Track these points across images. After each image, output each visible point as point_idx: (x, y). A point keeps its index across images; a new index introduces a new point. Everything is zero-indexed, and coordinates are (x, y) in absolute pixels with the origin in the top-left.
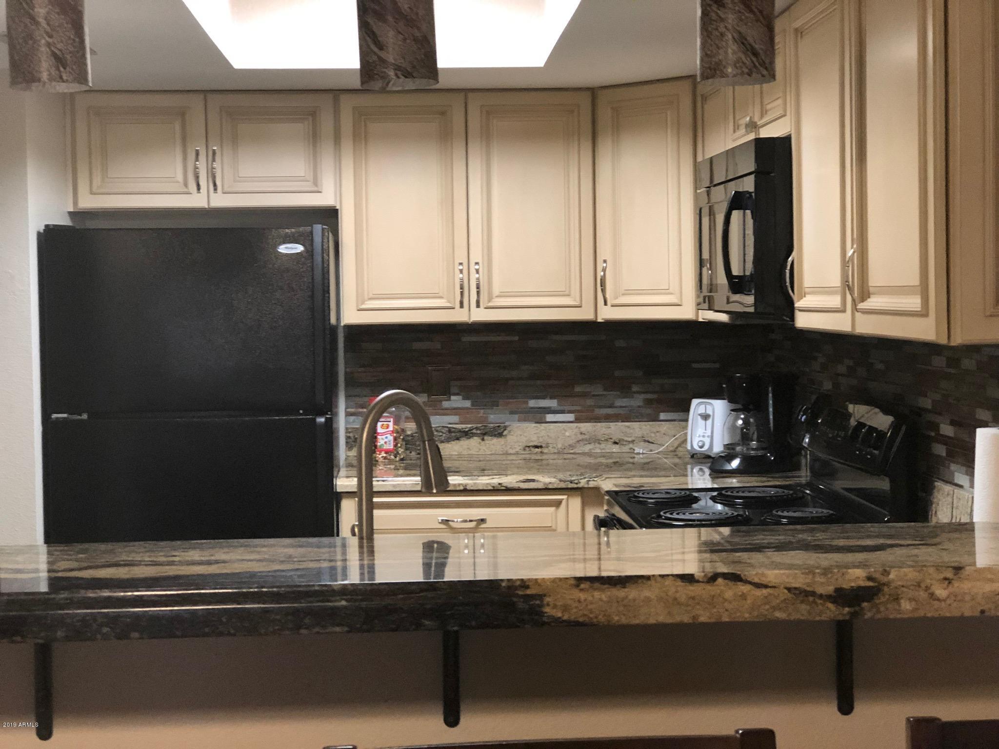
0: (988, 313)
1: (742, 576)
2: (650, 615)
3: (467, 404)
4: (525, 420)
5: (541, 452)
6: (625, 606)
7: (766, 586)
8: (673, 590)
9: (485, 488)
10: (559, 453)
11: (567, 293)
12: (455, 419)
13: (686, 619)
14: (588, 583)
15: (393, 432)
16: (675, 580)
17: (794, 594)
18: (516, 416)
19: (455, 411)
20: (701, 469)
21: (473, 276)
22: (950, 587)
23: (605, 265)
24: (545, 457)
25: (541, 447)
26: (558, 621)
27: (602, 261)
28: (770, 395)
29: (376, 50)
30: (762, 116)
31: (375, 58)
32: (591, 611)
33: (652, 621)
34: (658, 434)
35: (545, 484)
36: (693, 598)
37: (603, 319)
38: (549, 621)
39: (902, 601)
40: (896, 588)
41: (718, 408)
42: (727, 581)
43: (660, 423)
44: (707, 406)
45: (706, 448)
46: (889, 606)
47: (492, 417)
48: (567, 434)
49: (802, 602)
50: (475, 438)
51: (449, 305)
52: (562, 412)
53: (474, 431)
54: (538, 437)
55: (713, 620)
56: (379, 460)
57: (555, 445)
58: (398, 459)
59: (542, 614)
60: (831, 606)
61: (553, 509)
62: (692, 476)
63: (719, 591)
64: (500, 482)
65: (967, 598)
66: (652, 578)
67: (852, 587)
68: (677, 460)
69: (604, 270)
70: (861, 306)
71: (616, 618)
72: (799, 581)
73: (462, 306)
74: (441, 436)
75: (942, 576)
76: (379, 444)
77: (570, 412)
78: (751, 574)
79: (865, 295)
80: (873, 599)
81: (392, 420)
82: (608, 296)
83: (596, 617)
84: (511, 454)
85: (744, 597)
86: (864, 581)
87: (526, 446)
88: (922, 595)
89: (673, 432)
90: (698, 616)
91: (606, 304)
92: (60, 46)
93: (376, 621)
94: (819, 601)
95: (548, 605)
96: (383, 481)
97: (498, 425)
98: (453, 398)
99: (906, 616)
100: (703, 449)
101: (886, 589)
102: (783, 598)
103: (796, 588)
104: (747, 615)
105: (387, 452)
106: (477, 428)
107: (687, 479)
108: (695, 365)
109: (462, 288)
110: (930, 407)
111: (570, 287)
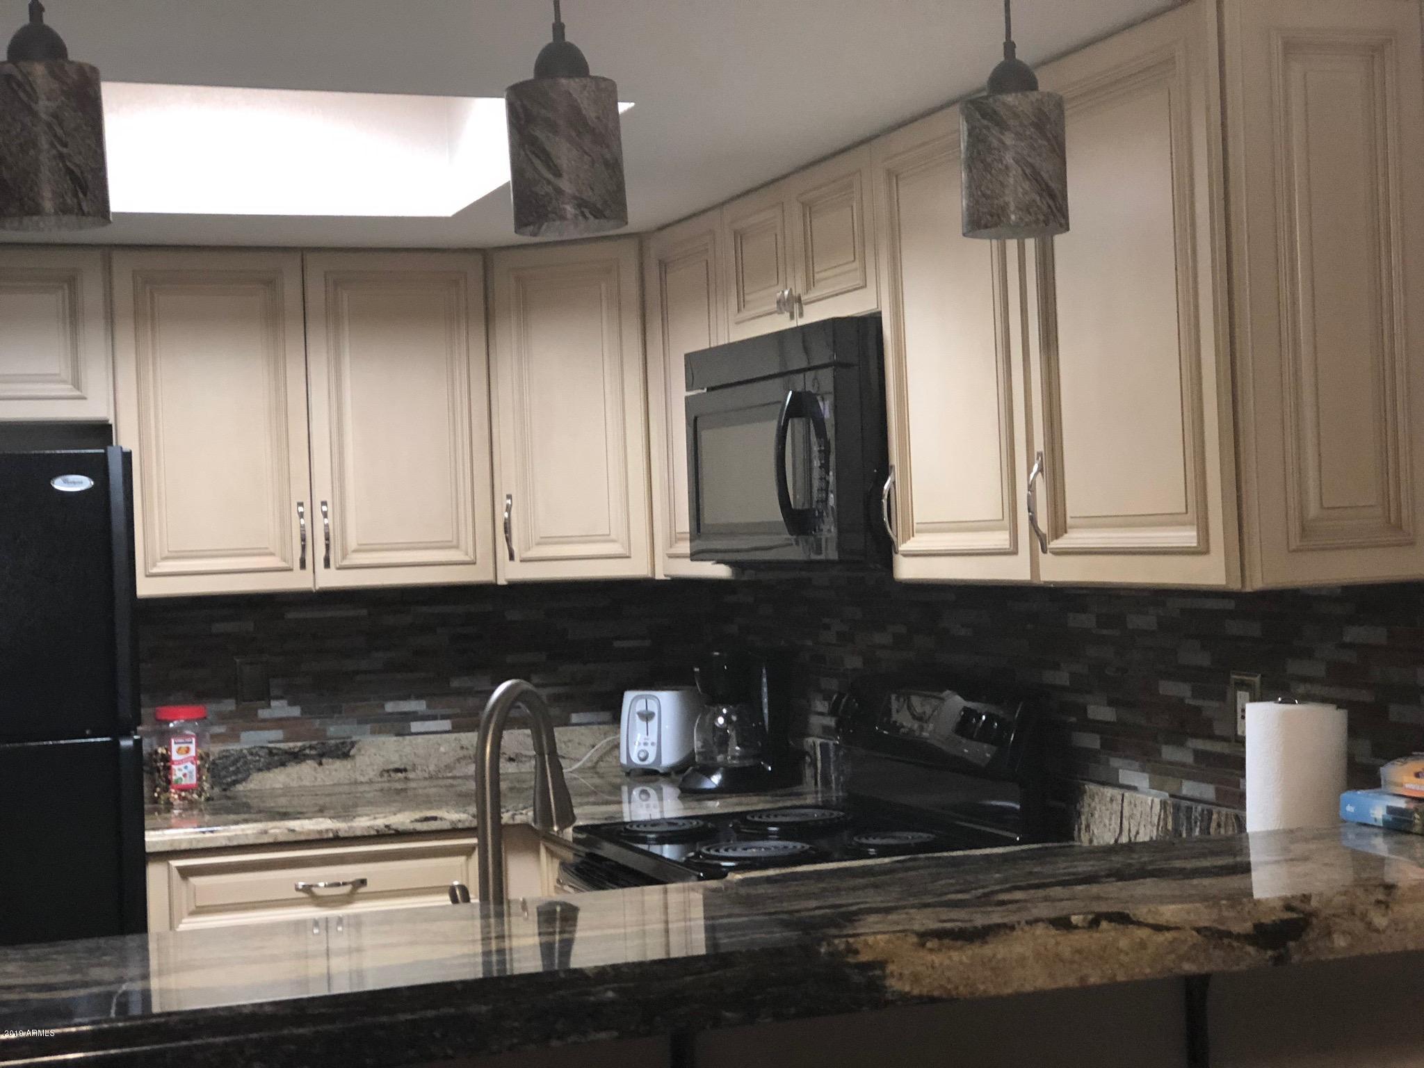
0: (1293, 547)
1: (1131, 915)
2: (1025, 980)
3: (296, 711)
4: (381, 732)
5: (406, 778)
6: (993, 969)
7: (1168, 929)
8: (1052, 941)
9: (366, 834)
10: (431, 778)
11: (455, 543)
12: (277, 734)
13: (1072, 981)
14: (936, 941)
15: (195, 758)
16: (1047, 927)
17: (1205, 936)
18: (368, 727)
19: (278, 723)
20: (644, 792)
21: (320, 522)
22: (1390, 912)
23: (509, 501)
24: (413, 785)
25: (405, 770)
26: (905, 998)
27: (505, 497)
28: (765, 680)
29: (550, 176)
30: (808, 290)
31: (549, 189)
32: (949, 980)
33: (1028, 988)
34: (570, 744)
35: (452, 822)
36: (1079, 952)
37: (506, 580)
38: (894, 999)
39: (1335, 936)
40: (1326, 918)
41: (666, 702)
42: (1113, 924)
43: (574, 728)
44: (648, 701)
45: (651, 759)
46: (1320, 944)
47: (332, 730)
48: (442, 749)
49: (1215, 948)
50: (309, 762)
51: (282, 565)
52: (434, 718)
53: (307, 751)
54: (401, 756)
55: (1105, 981)
56: (175, 803)
57: (425, 768)
58: (203, 798)
59: (881, 989)
60: (1251, 949)
61: (462, 859)
62: (630, 802)
63: (1111, 939)
64: (387, 823)
65: (1411, 925)
66: (1016, 926)
67: (1274, 921)
68: (597, 781)
69: (508, 509)
70: (1055, 544)
71: (982, 987)
72: (1204, 916)
73: (303, 565)
74: (259, 761)
75: (1373, 899)
76: (174, 778)
77: (444, 717)
78: (1142, 912)
79: (1059, 528)
80: (1300, 936)
81: (194, 740)
82: (515, 548)
83: (957, 988)
84: (362, 783)
85: (1143, 945)
86: (1282, 911)
87: (384, 770)
88: (1359, 926)
89: (589, 741)
90: (1087, 976)
91: (512, 557)
92: (78, 159)
93: (658, 1018)
94: (1235, 944)
95: (892, 974)
96: (212, 832)
97: (342, 741)
98: (274, 703)
99: (1340, 956)
100: (646, 763)
101: (1315, 921)
102: (1191, 943)
103: (1206, 928)
104: (1148, 971)
105: (186, 789)
106: (311, 747)
107: (622, 808)
108: (617, 644)
109: (303, 539)
110: (1068, 683)
111: (458, 537)
